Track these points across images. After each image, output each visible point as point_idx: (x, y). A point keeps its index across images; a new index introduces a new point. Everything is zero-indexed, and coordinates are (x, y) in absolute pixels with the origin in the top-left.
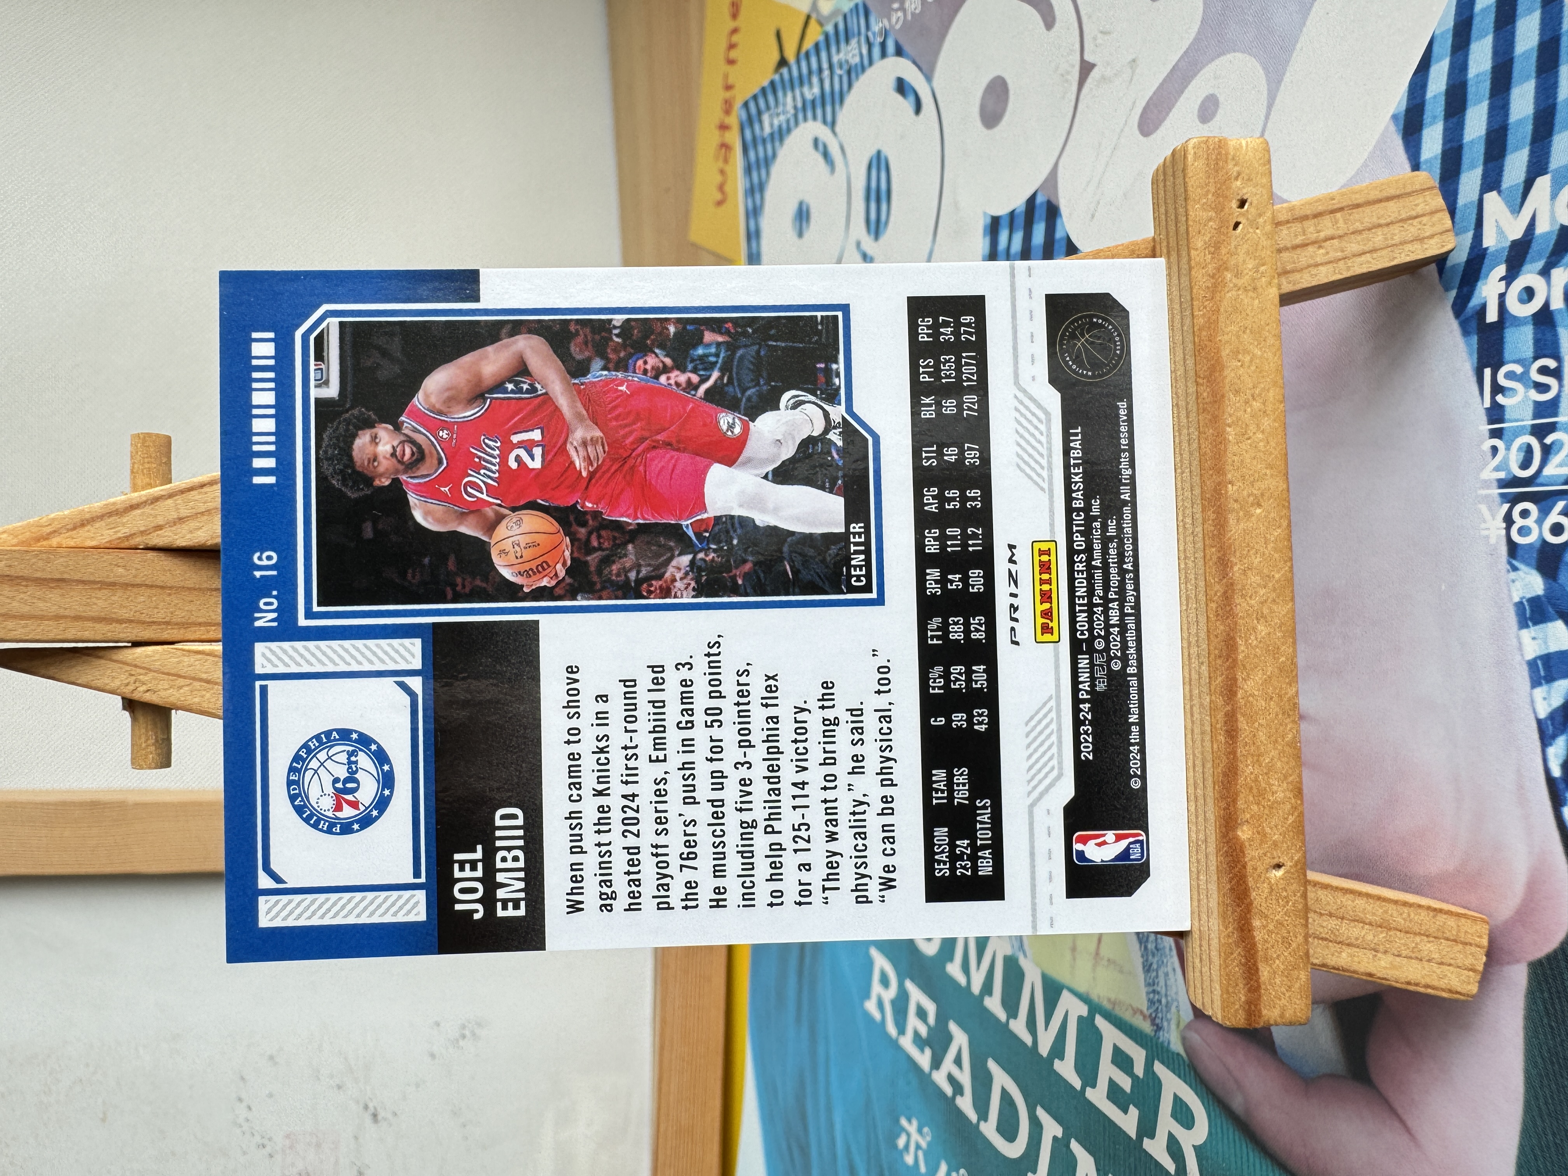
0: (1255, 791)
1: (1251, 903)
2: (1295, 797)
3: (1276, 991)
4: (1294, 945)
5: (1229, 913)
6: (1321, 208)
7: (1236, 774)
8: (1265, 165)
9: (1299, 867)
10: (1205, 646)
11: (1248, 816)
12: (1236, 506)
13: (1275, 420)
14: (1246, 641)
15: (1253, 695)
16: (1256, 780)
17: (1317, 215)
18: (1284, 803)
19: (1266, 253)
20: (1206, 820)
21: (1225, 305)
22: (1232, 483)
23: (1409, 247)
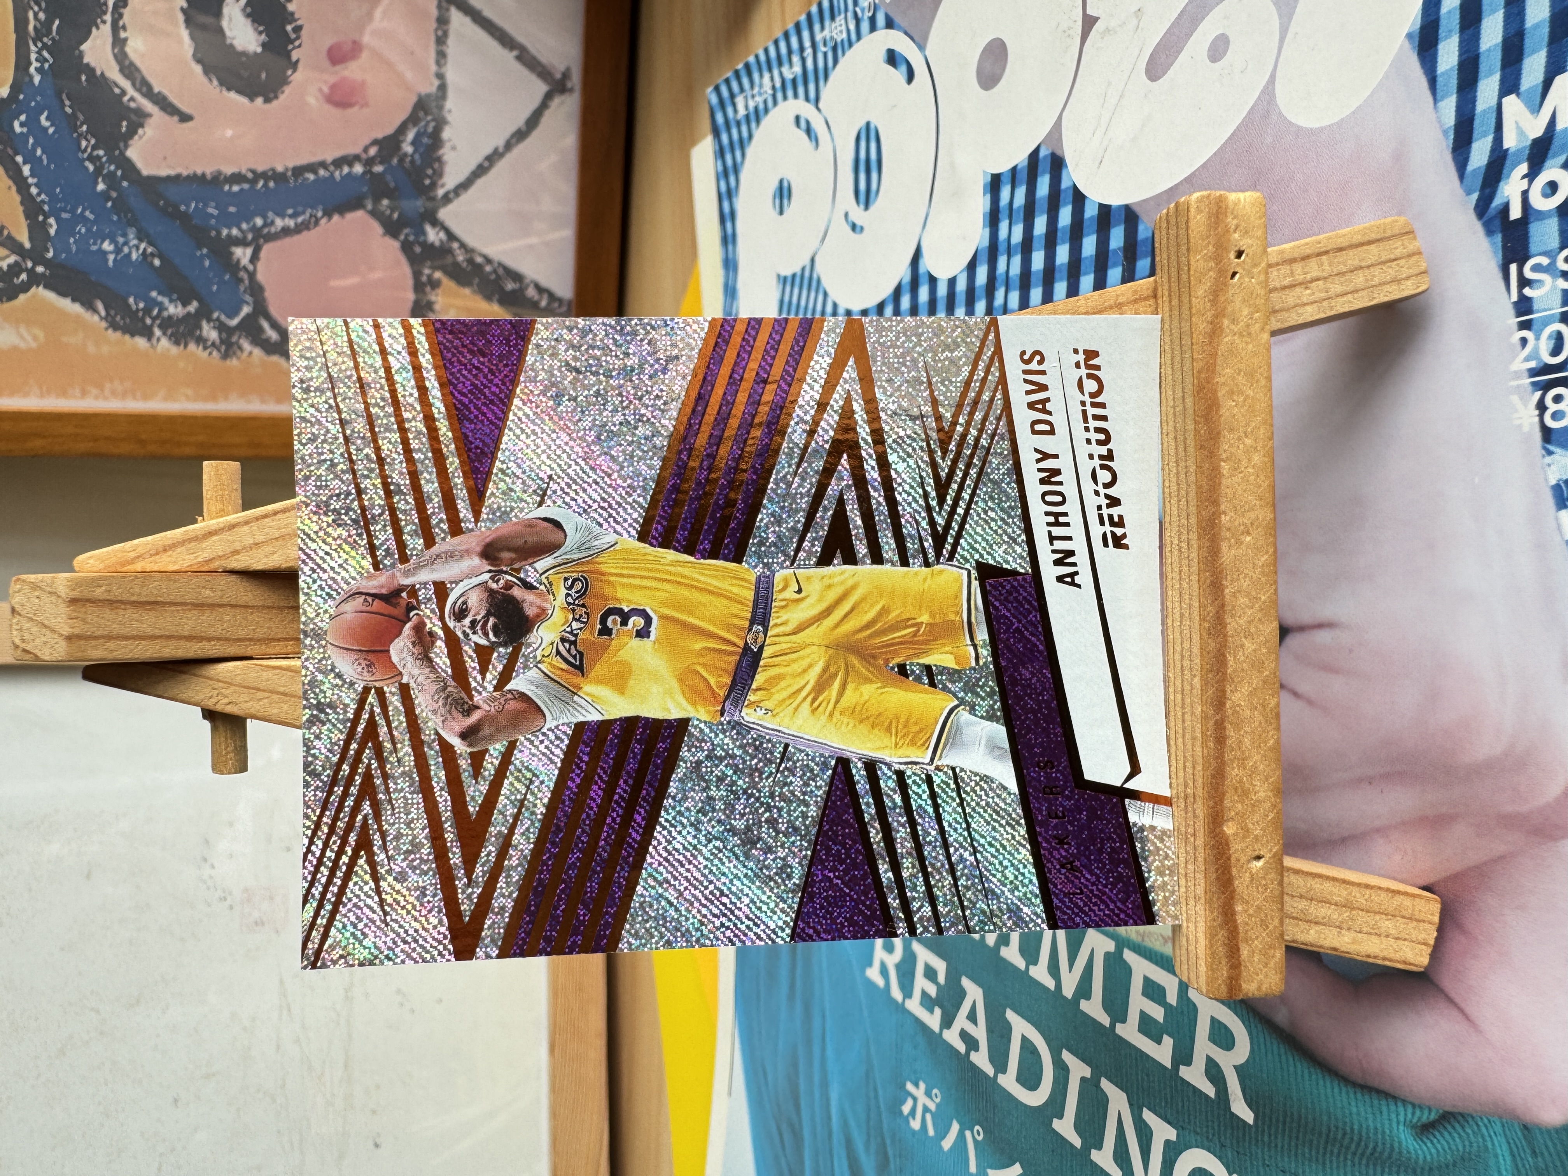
0: (1240, 791)
1: (1234, 891)
3: (1254, 968)
4: (1271, 927)
5: (1215, 899)
6: (1309, 252)
7: (1223, 776)
9: (1277, 859)
10: (1197, 661)
11: (1233, 813)
12: (1228, 534)
13: (1264, 456)
14: (1235, 657)
15: (1239, 706)
16: (1241, 781)
17: (1305, 258)
18: (1265, 802)
19: (1260, 301)
20: (1195, 816)
21: (1222, 349)
22: (1224, 513)
23: (1387, 288)
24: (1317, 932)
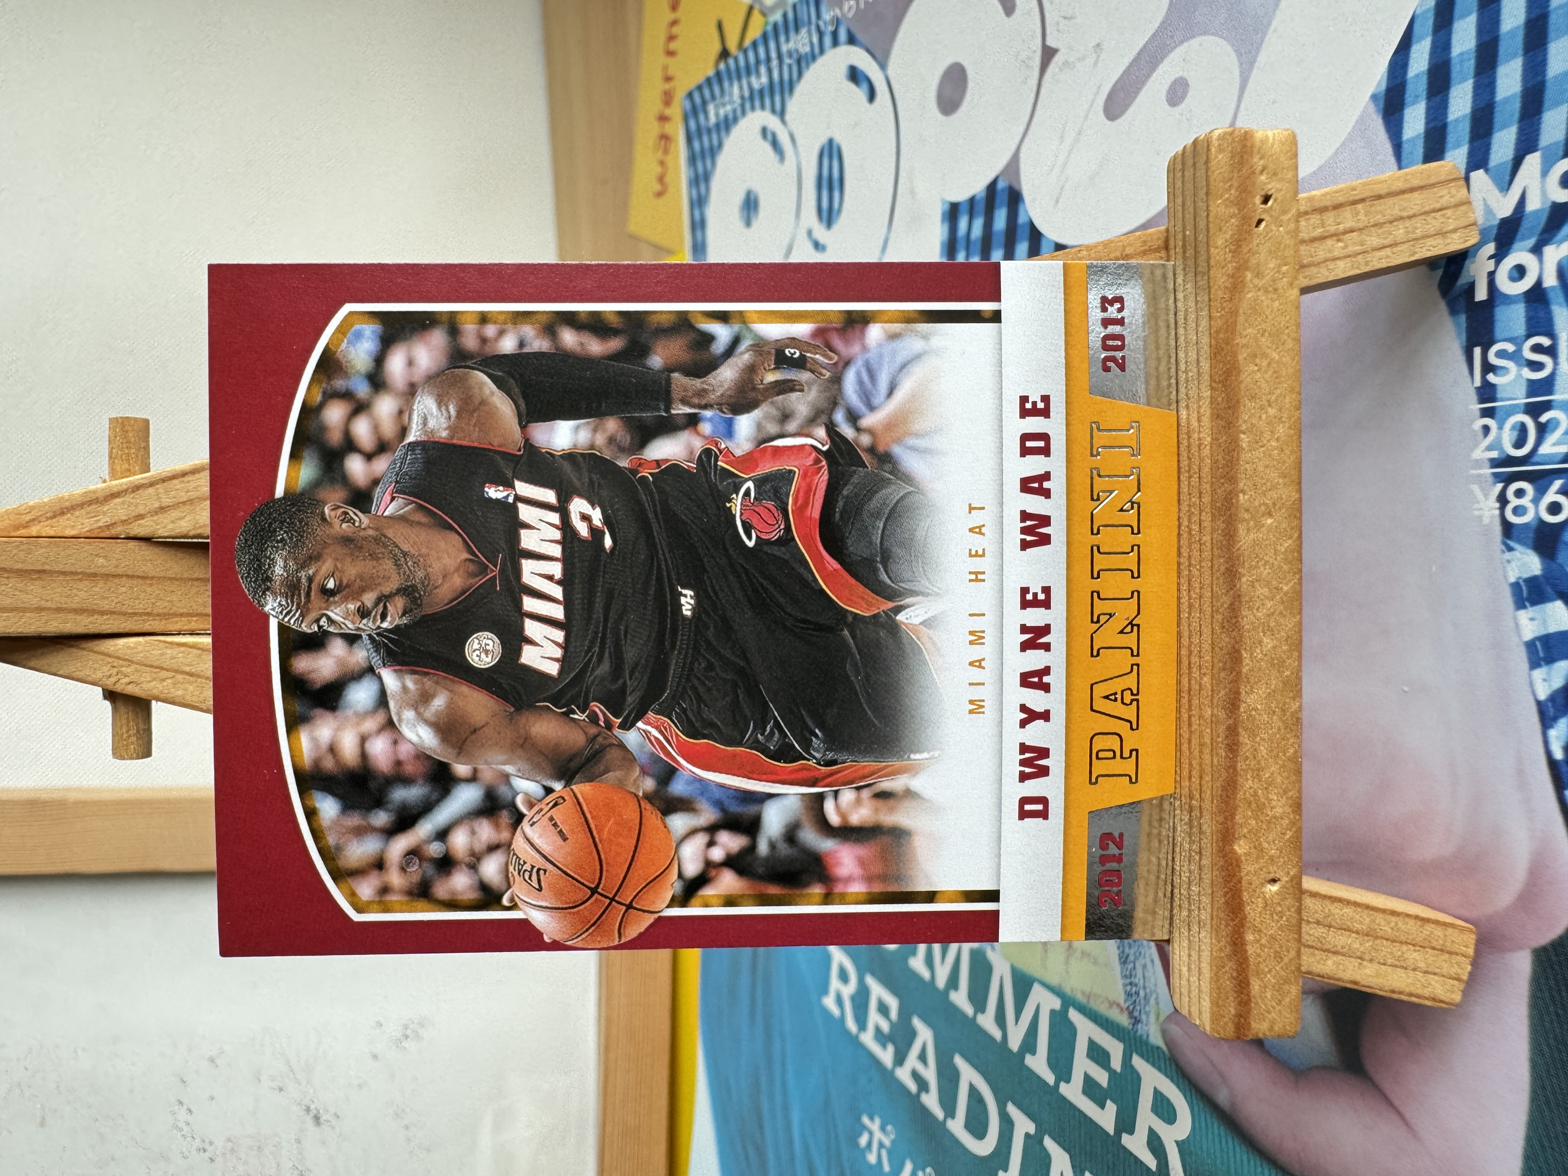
0: (1254, 805)
1: (1245, 918)
2: (1294, 812)
3: (1266, 1005)
4: (1286, 960)
5: (1222, 927)
6: (1341, 199)
7: (1235, 788)
8: (1291, 159)
9: (1295, 881)
10: (1208, 658)
11: (1245, 830)
12: (1246, 516)
13: (1290, 428)
14: (1251, 654)
15: (1256, 709)
16: (1255, 794)
17: (1337, 207)
18: (1282, 818)
19: (1289, 252)
20: (1201, 832)
21: (1244, 306)
22: (1243, 492)
23: (1430, 242)
24: (1335, 963)
